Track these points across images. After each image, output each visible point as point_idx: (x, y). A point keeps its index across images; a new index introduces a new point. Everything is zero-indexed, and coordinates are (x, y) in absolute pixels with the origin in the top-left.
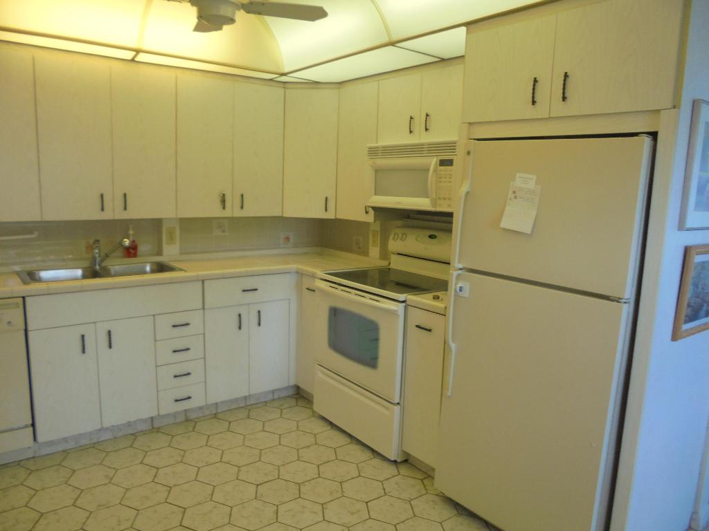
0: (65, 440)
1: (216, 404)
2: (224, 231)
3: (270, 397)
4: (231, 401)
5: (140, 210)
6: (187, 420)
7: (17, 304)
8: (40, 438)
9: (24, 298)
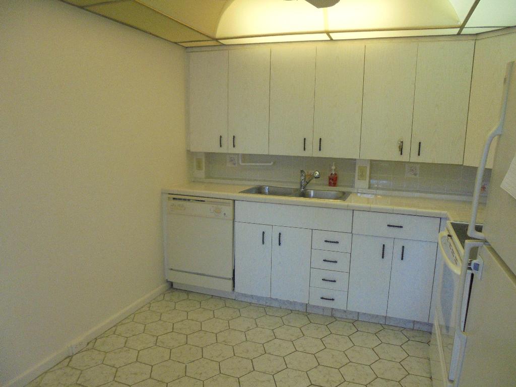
0: (252, 296)
1: (358, 313)
2: (415, 175)
3: (411, 326)
4: (373, 316)
5: (331, 151)
6: (332, 316)
7: (229, 203)
8: (237, 289)
9: (234, 201)
